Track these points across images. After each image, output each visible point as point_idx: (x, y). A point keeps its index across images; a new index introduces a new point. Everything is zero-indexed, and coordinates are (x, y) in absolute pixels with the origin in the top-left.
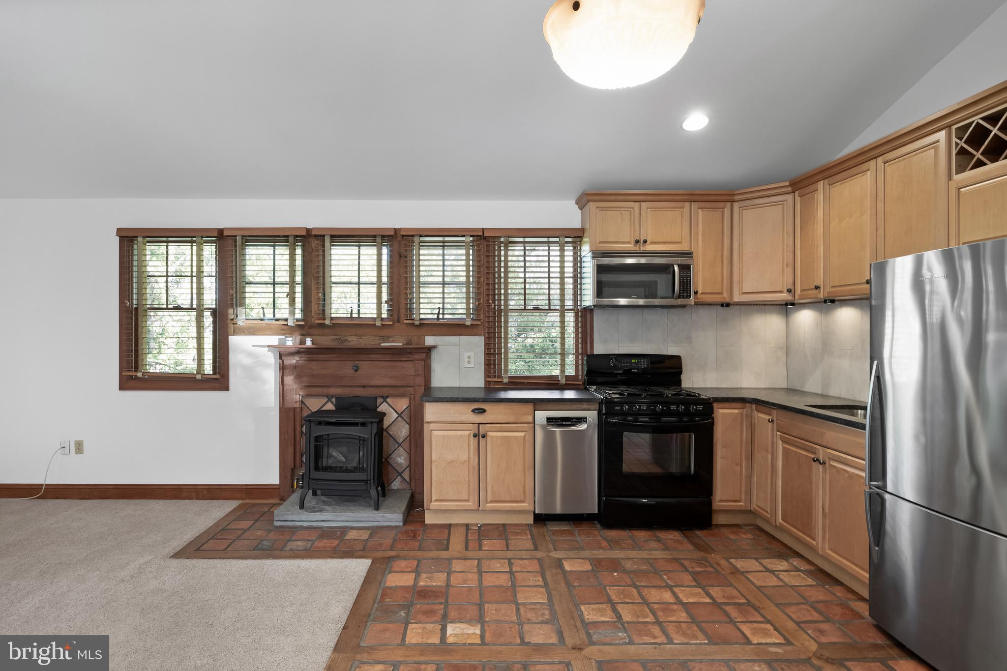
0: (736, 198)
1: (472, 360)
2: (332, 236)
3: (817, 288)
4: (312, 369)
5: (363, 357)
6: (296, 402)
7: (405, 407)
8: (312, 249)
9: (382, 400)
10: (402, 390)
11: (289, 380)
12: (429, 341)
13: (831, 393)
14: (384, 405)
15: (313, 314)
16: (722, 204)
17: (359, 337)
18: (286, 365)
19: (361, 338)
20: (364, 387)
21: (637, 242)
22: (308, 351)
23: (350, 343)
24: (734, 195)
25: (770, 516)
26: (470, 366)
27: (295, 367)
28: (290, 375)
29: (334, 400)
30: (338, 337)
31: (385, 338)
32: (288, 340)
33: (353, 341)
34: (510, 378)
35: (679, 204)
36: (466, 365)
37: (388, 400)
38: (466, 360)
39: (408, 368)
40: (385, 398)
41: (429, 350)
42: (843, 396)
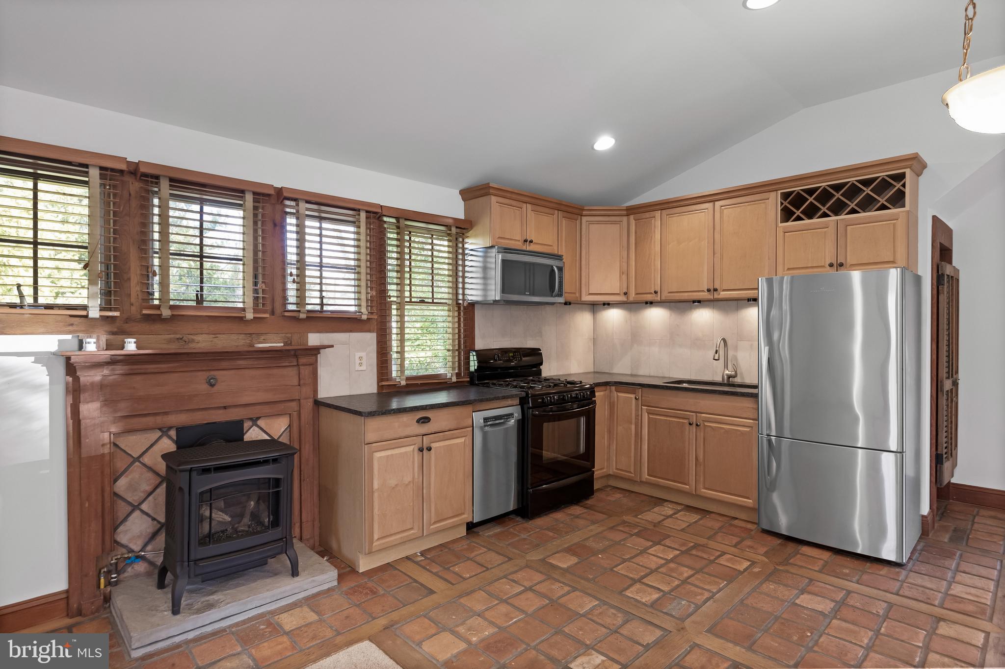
0: (584, 213)
1: (364, 361)
2: (171, 180)
3: (656, 292)
4: (134, 388)
5: (224, 364)
6: (103, 445)
7: (283, 430)
8: (130, 194)
9: (250, 423)
10: (282, 406)
11: (90, 409)
12: (314, 339)
13: (641, 373)
14: (254, 430)
15: (133, 300)
16: (576, 216)
17: (214, 336)
18: (85, 385)
19: (217, 337)
20: (225, 408)
21: (526, 241)
22: (130, 359)
23: (199, 345)
24: (583, 210)
25: (633, 475)
26: (361, 368)
27: (102, 386)
28: (92, 401)
29: (173, 433)
30: (178, 336)
31: (253, 336)
32: (89, 343)
33: (203, 342)
34: (408, 379)
35: (551, 211)
36: (358, 368)
37: (259, 422)
38: (358, 361)
39: (288, 375)
40: (254, 421)
41: (316, 351)
42: (652, 374)
